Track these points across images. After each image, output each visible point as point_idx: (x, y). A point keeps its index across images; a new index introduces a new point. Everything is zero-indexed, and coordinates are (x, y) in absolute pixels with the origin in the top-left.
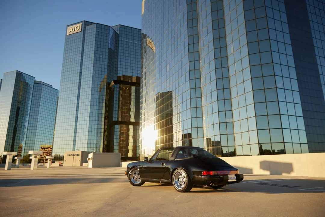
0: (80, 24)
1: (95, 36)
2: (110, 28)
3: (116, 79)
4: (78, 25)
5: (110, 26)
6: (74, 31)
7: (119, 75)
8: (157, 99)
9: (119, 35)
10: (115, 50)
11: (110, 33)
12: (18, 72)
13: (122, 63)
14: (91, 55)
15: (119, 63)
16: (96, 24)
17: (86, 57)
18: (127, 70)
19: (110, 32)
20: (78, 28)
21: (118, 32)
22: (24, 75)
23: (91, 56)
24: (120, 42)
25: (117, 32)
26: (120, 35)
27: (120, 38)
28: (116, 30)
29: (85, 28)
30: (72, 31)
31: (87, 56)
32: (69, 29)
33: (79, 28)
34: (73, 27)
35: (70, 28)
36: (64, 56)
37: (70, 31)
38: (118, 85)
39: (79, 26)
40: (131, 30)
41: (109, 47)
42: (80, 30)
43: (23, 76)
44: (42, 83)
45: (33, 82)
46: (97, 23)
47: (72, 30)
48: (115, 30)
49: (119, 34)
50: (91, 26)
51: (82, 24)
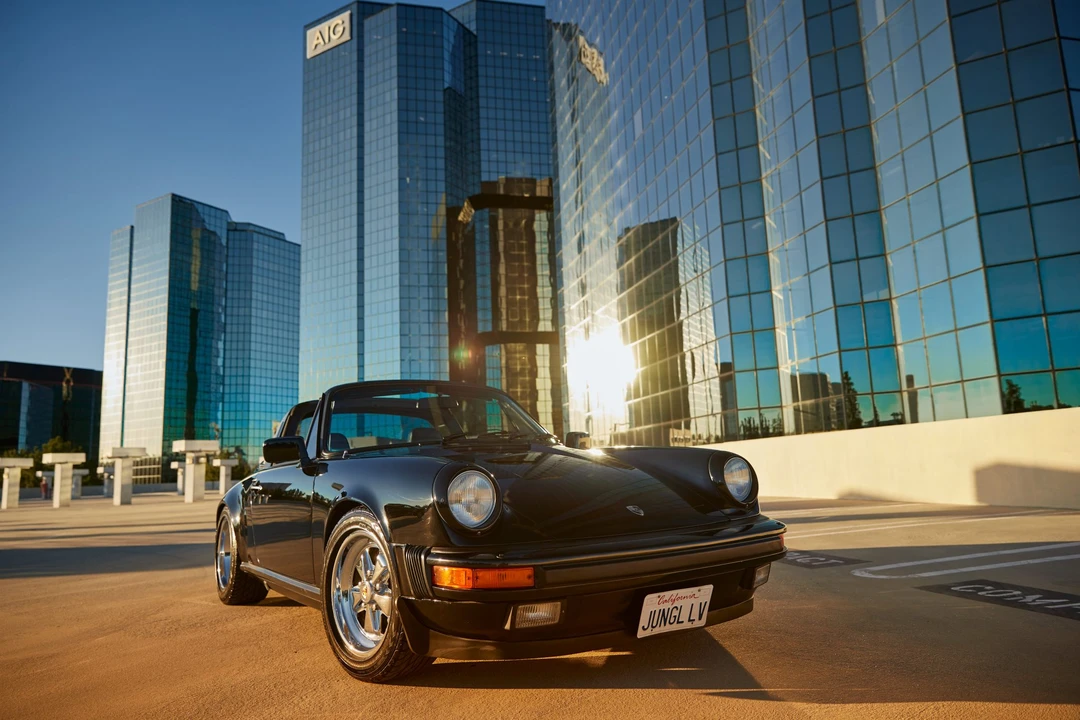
0: (346, 15)
1: (394, 49)
2: (445, 16)
3: (477, 191)
4: (337, 20)
5: (441, 9)
6: (327, 41)
7: (485, 178)
8: (624, 252)
9: (476, 37)
10: (465, 91)
11: (445, 35)
12: (177, 199)
13: (492, 134)
14: (388, 117)
15: (483, 134)
16: (394, 9)
17: (374, 126)
18: (510, 157)
19: (445, 28)
20: (340, 29)
21: (473, 27)
22: (200, 209)
23: (388, 121)
24: (481, 61)
25: (467, 26)
26: (480, 39)
27: (480, 46)
28: (464, 21)
29: (361, 25)
30: (322, 43)
31: (374, 122)
32: (313, 36)
33: (344, 29)
34: (324, 26)
35: (315, 32)
36: (306, 132)
37: (316, 42)
38: (487, 210)
39: (340, 22)
40: (518, 13)
41: (446, 85)
42: (347, 37)
43: (197, 211)
44: (251, 228)
45: (225, 226)
46: (399, 5)
47: (321, 40)
48: (461, 21)
49: (475, 33)
50: (380, 15)
51: (351, 15)
